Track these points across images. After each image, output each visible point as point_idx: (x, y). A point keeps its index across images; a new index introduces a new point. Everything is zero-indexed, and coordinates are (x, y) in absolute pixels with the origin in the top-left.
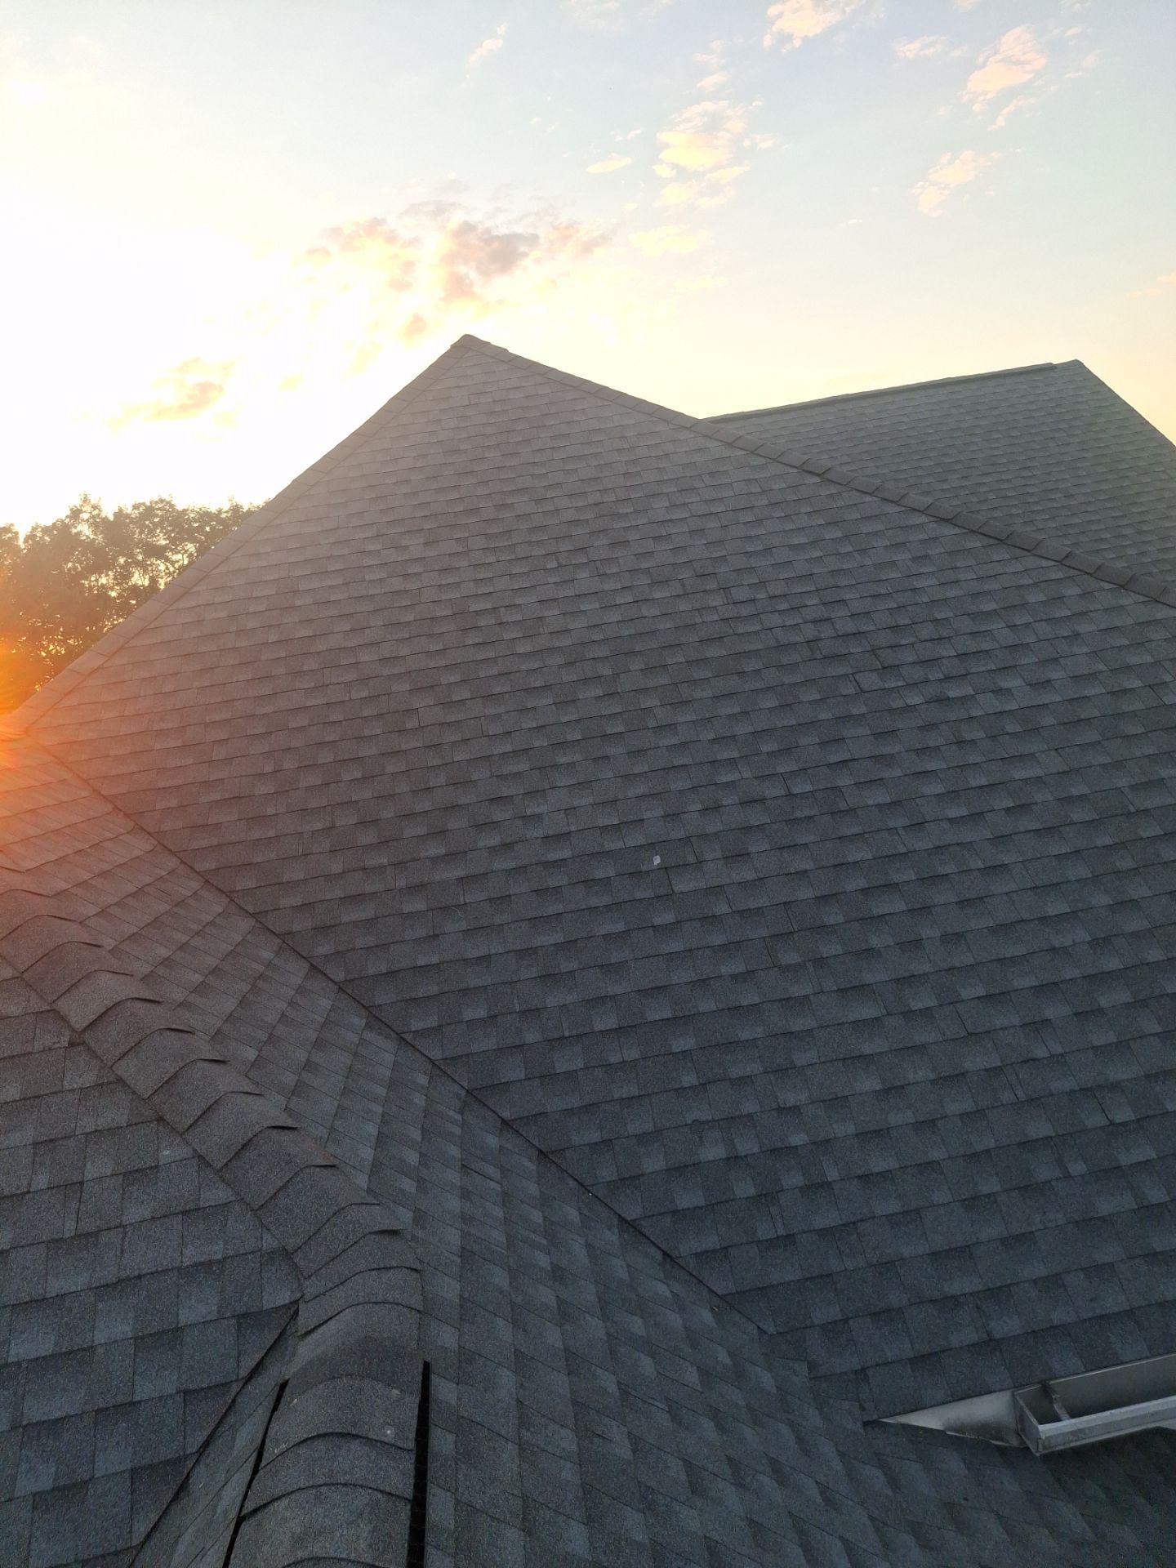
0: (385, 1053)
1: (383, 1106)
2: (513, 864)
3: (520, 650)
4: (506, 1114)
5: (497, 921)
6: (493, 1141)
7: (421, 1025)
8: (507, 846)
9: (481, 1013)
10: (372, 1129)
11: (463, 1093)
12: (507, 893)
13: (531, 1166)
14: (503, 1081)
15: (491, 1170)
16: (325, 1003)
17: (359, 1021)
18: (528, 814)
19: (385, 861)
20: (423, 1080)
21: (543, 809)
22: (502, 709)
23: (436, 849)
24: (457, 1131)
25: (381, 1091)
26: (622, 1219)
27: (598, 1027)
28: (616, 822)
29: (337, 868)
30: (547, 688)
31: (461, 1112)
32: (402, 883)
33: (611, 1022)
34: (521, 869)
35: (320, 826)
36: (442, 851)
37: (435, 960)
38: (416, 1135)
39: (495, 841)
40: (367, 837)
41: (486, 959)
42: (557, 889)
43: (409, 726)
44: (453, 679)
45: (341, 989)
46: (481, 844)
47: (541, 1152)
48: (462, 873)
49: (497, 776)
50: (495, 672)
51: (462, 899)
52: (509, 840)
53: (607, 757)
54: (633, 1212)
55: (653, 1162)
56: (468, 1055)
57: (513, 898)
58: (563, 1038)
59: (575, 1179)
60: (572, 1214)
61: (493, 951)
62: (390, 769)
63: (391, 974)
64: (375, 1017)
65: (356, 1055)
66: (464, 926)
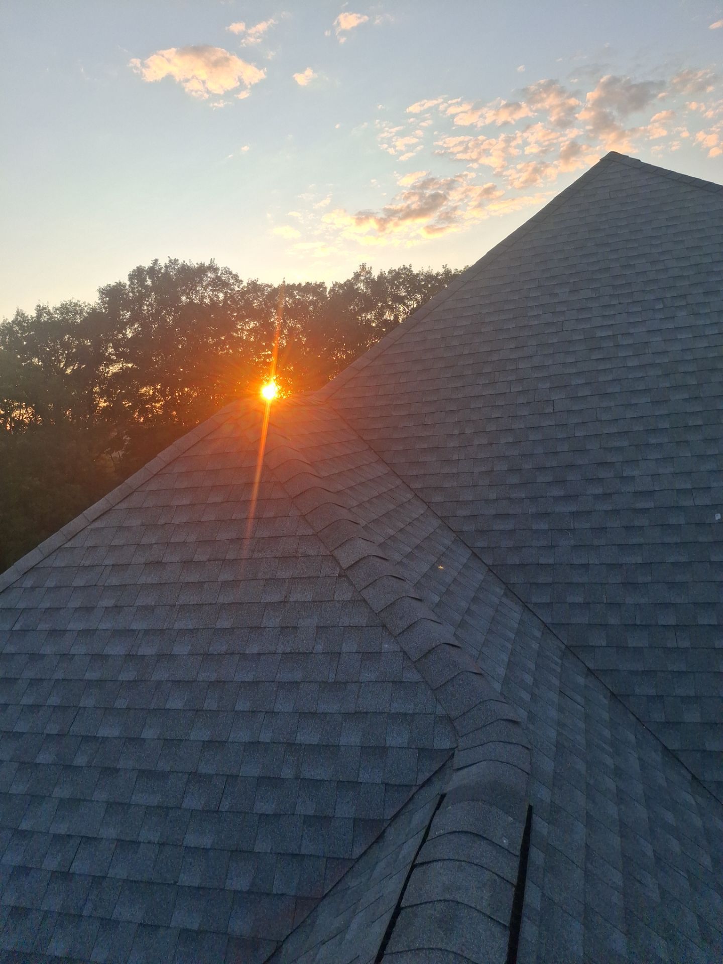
0: (514, 614)
1: (512, 645)
2: (610, 508)
3: (630, 364)
4: (591, 665)
5: (596, 542)
6: (581, 680)
7: (539, 601)
8: (607, 496)
9: (580, 600)
10: (505, 657)
11: (563, 647)
12: (604, 526)
13: (606, 702)
14: (591, 644)
15: (579, 698)
16: (481, 577)
17: (500, 591)
18: (624, 475)
19: (523, 496)
20: (538, 634)
21: (636, 473)
22: (612, 404)
23: (557, 492)
24: (559, 670)
25: (512, 636)
26: (665, 748)
27: (662, 622)
28: (689, 486)
29: (493, 496)
30: (647, 391)
31: (562, 660)
32: (533, 510)
33: (672, 621)
34: (615, 512)
35: (484, 469)
36: (562, 493)
37: (551, 561)
38: (532, 666)
39: (599, 491)
40: (514, 479)
41: (586, 566)
42: (641, 528)
43: (546, 411)
44: (579, 382)
45: (490, 570)
46: (588, 492)
47: (612, 694)
48: (575, 509)
49: (604, 448)
50: (610, 378)
51: (572, 526)
52: (609, 491)
53: (687, 442)
54: (674, 745)
55: (692, 716)
56: (568, 624)
57: (608, 529)
58: (635, 625)
59: (635, 715)
60: (632, 738)
61: (591, 562)
62: (532, 438)
63: (522, 566)
64: (509, 590)
65: (497, 611)
66: (572, 542)
